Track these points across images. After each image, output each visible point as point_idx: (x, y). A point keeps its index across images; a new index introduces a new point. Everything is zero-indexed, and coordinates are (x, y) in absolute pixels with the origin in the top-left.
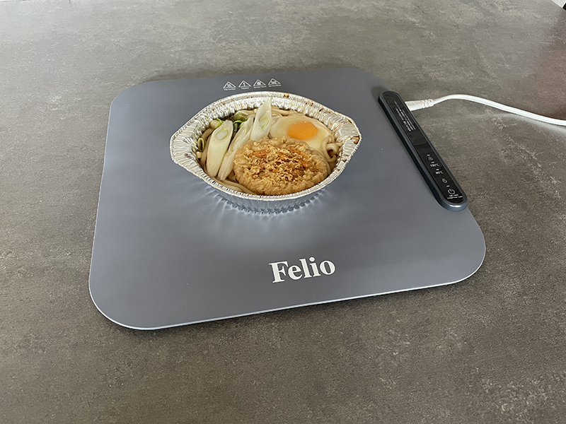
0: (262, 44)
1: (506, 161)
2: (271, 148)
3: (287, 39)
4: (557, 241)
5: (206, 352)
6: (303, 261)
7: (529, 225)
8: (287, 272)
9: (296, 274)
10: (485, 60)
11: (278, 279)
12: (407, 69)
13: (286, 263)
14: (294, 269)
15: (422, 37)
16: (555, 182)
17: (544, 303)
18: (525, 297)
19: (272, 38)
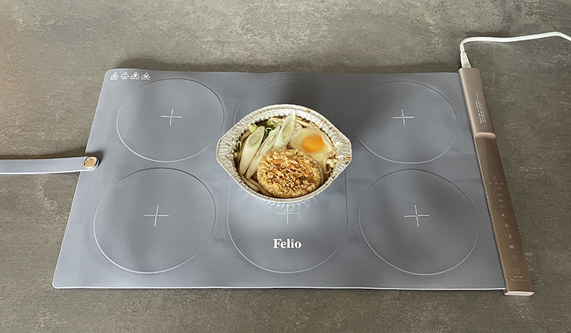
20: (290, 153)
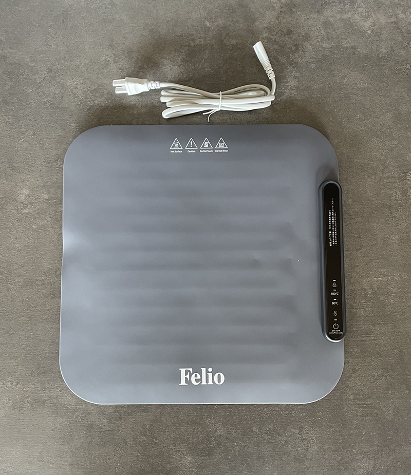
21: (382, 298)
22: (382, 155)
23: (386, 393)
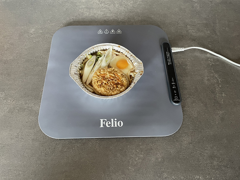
0: (119, 6)
1: (206, 82)
2: (108, 73)
3: (131, 4)
4: (213, 123)
5: (74, 148)
6: (112, 120)
7: (204, 114)
8: (105, 123)
9: (109, 125)
10: (218, 25)
11: (102, 126)
12: (180, 27)
13: (106, 120)
14: (108, 123)
15: (193, 7)
16: (223, 95)
17: (197, 148)
18: (191, 145)
19: (124, 3)
20: (110, 70)
21: (184, 67)
22: (176, 20)
23: (192, 105)
